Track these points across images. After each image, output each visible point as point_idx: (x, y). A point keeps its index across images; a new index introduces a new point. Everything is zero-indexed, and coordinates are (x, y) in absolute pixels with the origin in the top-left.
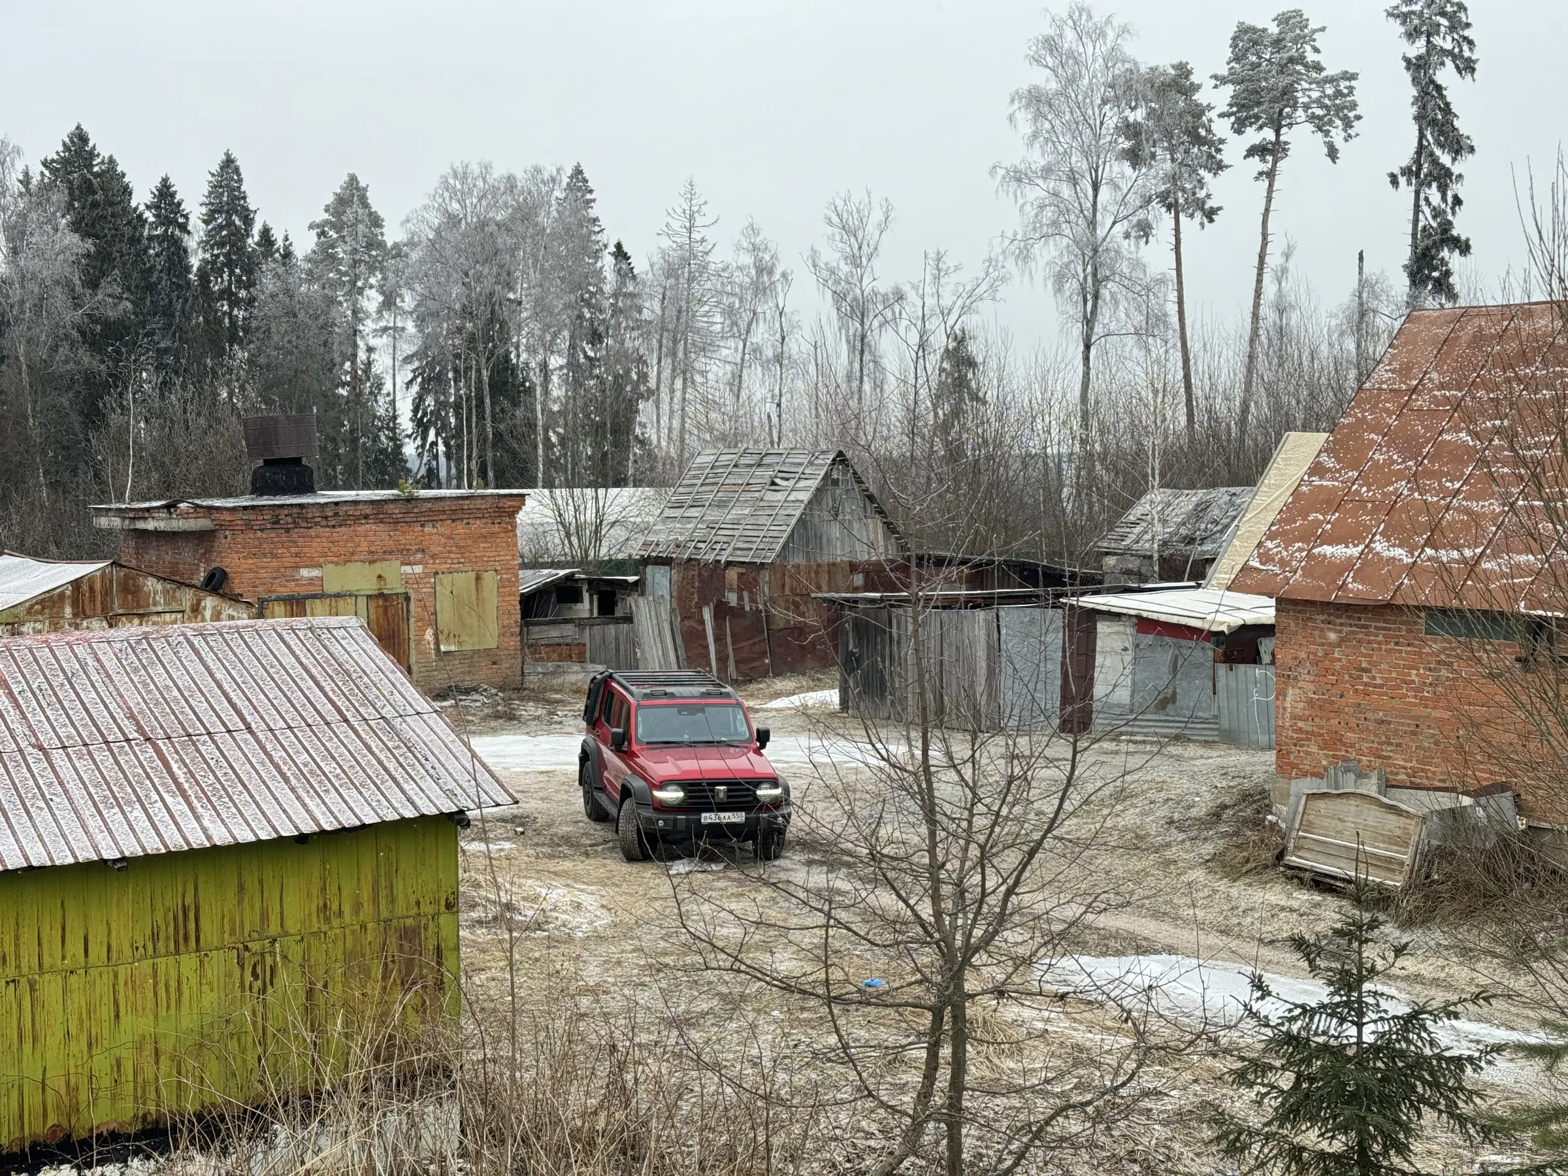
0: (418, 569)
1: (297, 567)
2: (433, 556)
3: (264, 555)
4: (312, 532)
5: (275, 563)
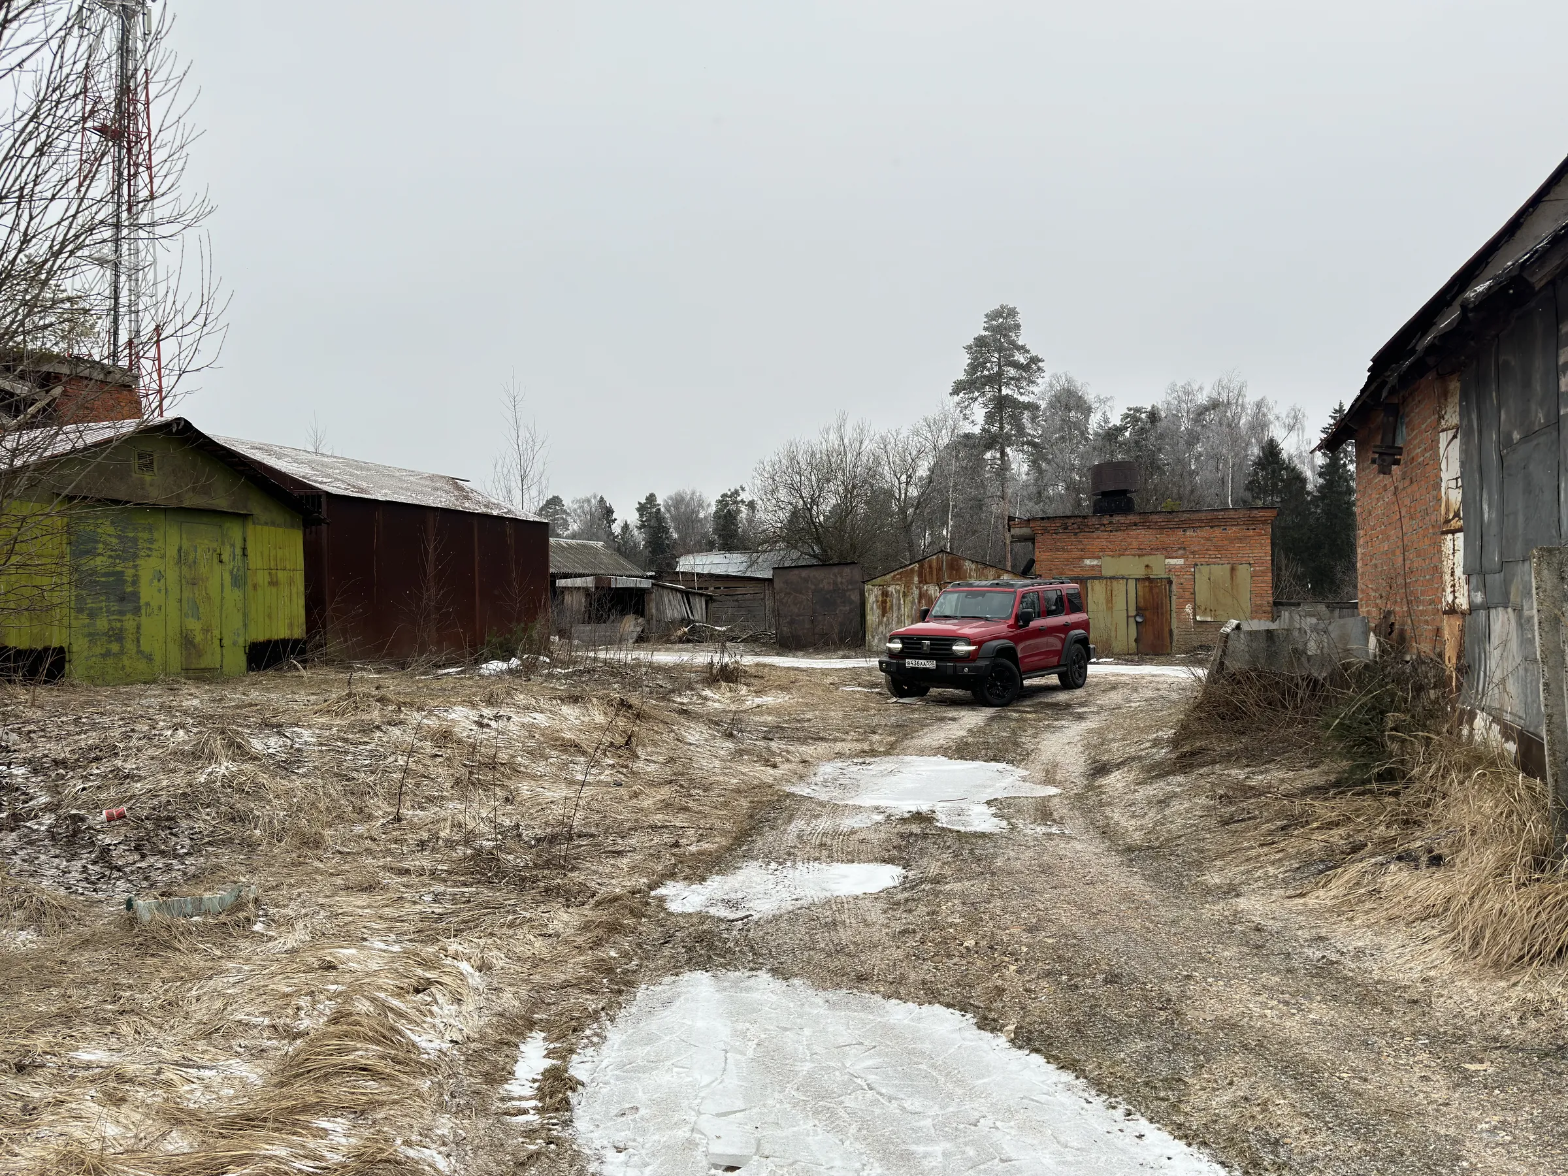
0: (1181, 562)
1: (1082, 558)
2: (1193, 553)
3: (1058, 550)
4: (1095, 535)
5: (1066, 555)
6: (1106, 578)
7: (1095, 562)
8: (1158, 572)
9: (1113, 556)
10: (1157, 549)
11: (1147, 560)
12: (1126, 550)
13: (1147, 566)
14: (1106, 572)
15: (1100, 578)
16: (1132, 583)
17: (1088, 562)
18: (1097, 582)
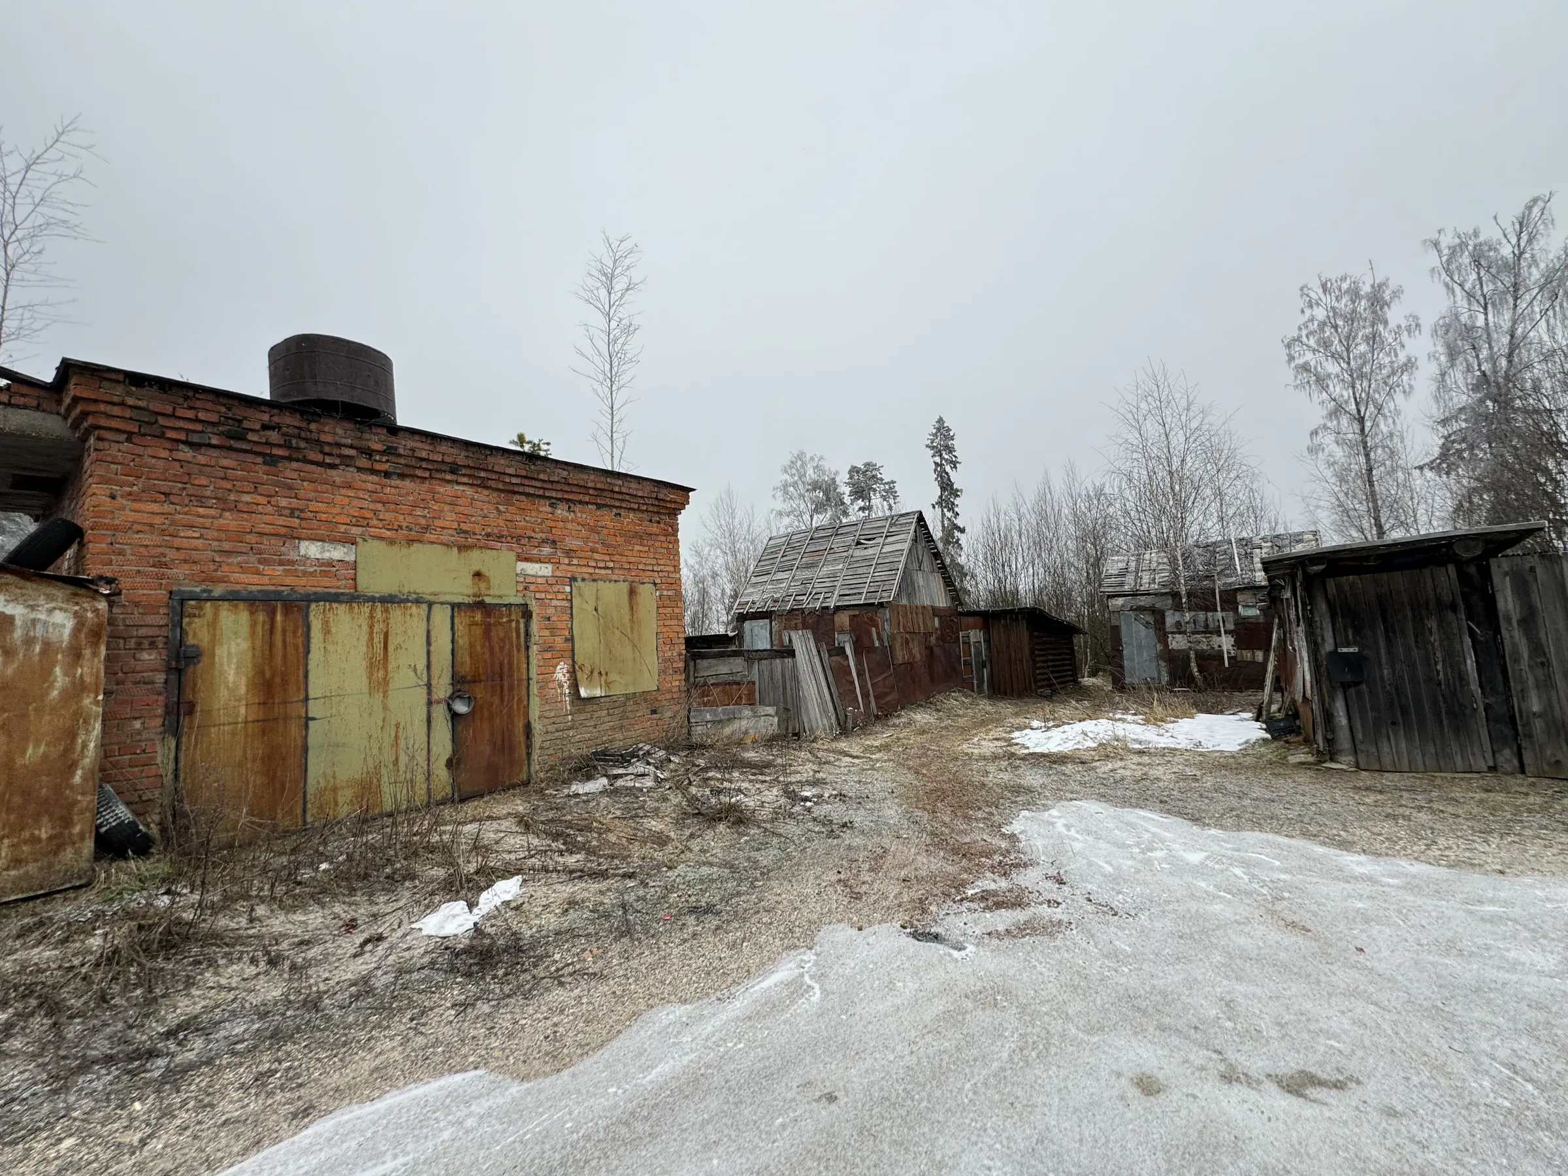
0: (545, 570)
1: (293, 536)
2: (569, 553)
6: (372, 599)
7: (337, 553)
8: (504, 591)
9: (392, 542)
10: (500, 538)
11: (477, 559)
12: (426, 528)
13: (478, 574)
14: (373, 582)
15: (353, 598)
16: (441, 617)
17: (312, 550)
18: (342, 609)
